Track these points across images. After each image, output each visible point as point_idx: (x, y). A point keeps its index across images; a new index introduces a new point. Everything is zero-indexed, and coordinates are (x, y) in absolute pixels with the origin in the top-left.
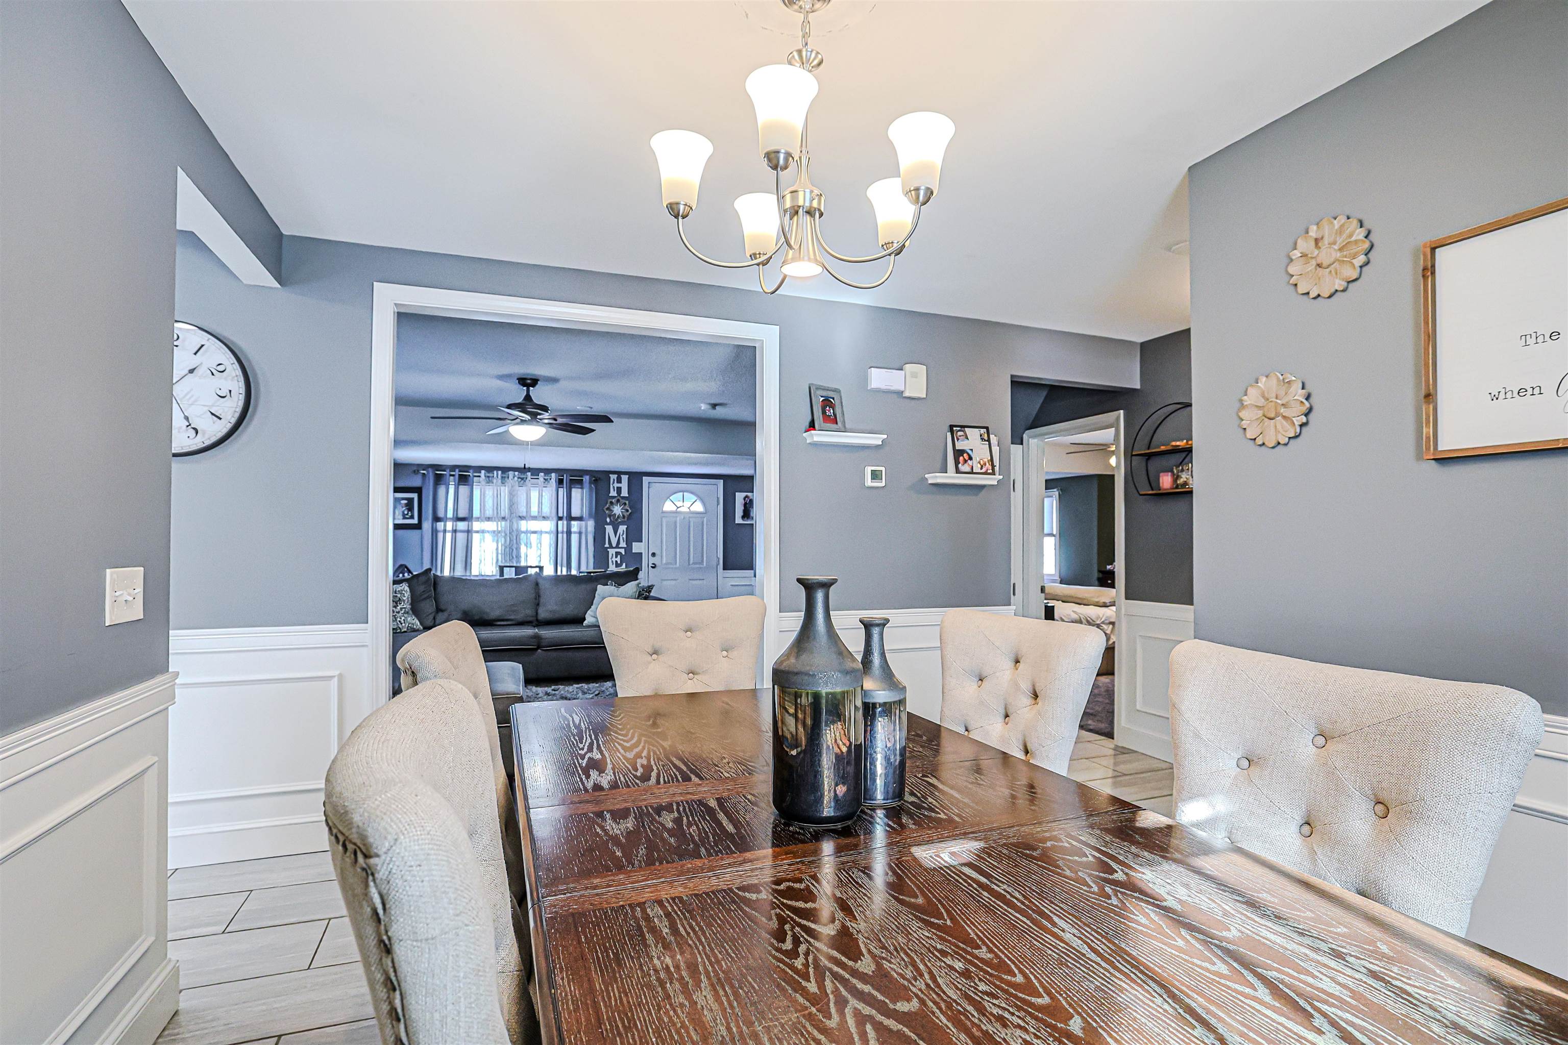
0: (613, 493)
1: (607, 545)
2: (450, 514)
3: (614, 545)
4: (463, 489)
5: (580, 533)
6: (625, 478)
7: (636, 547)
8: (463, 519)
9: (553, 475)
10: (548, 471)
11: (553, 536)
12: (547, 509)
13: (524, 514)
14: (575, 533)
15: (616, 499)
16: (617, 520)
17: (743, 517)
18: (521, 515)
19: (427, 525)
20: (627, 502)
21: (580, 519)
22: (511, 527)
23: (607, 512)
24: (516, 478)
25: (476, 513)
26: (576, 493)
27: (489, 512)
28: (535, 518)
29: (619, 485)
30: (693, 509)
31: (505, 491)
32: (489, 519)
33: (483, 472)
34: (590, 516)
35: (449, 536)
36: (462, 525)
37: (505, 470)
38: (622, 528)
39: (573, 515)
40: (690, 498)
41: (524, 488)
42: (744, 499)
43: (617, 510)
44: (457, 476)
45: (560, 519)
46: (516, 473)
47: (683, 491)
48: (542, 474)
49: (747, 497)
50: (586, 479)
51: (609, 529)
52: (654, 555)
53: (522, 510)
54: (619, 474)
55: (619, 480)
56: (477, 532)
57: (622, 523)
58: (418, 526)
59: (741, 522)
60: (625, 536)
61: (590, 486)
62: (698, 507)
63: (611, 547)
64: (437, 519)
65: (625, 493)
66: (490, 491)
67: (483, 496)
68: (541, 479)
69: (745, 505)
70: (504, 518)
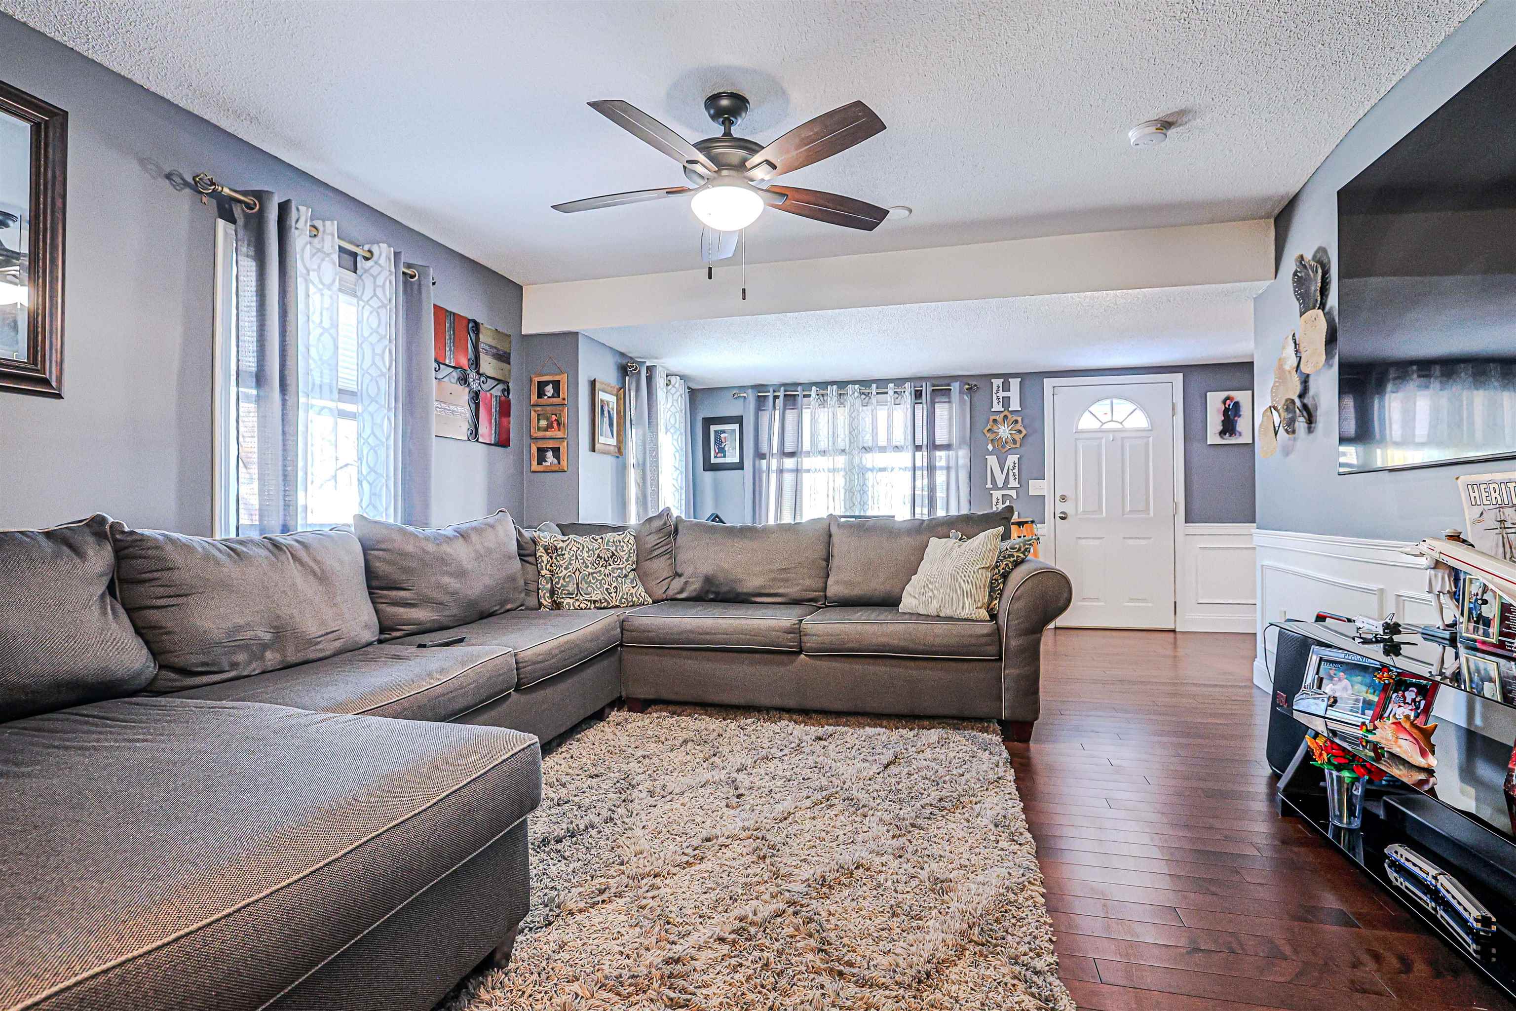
0: (997, 407)
1: (989, 485)
2: (775, 451)
3: (1000, 485)
4: (790, 415)
5: (948, 468)
6: (1015, 383)
7: (1035, 488)
8: (792, 454)
9: (907, 385)
10: (899, 382)
11: (909, 474)
12: (900, 436)
13: (870, 445)
14: (941, 468)
15: (1002, 415)
16: (1003, 447)
17: (1222, 433)
18: (865, 445)
19: (748, 464)
20: (1019, 419)
21: (948, 447)
22: (851, 462)
23: (988, 435)
24: (856, 394)
25: (806, 446)
26: (942, 411)
27: (823, 445)
28: (883, 449)
29: (1006, 394)
30: (1131, 423)
31: (842, 414)
32: (824, 453)
33: (814, 388)
34: (962, 442)
35: (773, 477)
36: (789, 463)
37: (842, 384)
38: (1012, 459)
39: (938, 442)
40: (1123, 408)
41: (869, 408)
42: (1224, 402)
43: (1004, 431)
44: (782, 397)
45: (918, 448)
46: (857, 386)
47: (1112, 397)
48: (891, 385)
49: (1228, 398)
50: (955, 387)
51: (992, 461)
52: (1063, 498)
53: (868, 440)
54: (1006, 377)
55: (1006, 387)
56: (808, 471)
57: (1010, 451)
58: (739, 466)
59: (1219, 441)
60: (1016, 471)
61: (962, 401)
62: (1139, 421)
63: (995, 487)
64: (762, 456)
65: (1015, 405)
66: (823, 415)
67: (814, 421)
68: (891, 392)
69: (1226, 411)
70: (843, 451)
